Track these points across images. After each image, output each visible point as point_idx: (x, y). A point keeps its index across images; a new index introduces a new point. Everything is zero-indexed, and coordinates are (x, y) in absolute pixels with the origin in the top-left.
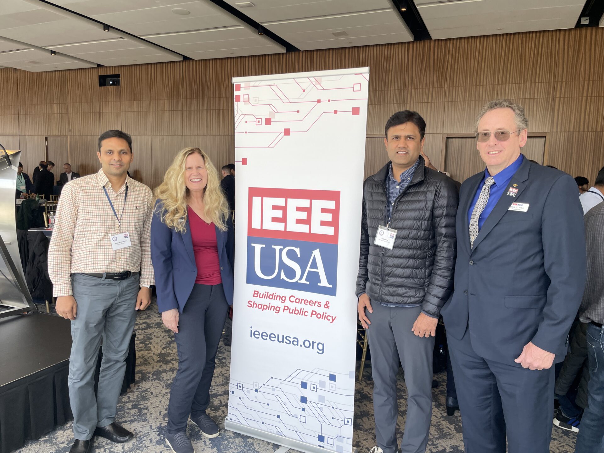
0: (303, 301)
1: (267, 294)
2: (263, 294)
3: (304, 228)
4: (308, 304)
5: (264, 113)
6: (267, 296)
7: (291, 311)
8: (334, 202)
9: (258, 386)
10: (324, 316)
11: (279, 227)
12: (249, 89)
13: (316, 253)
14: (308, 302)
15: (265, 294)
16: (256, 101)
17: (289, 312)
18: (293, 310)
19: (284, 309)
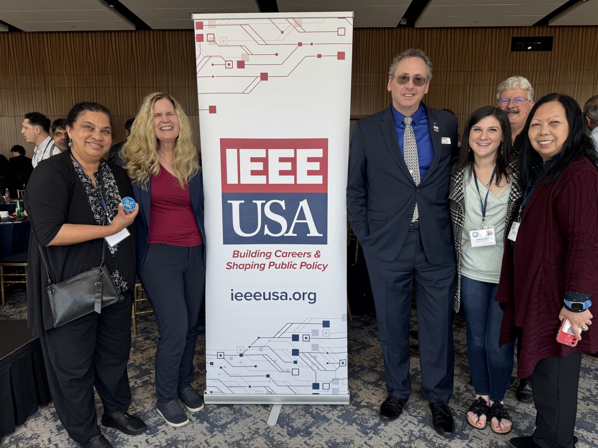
0: (291, 254)
1: (249, 252)
2: (245, 253)
3: (289, 180)
4: (297, 256)
5: (236, 55)
6: (249, 254)
7: (278, 266)
8: (321, 150)
9: (242, 350)
10: (315, 266)
11: (261, 180)
12: (215, 28)
13: (304, 204)
14: (296, 254)
15: (247, 253)
16: (224, 41)
17: (276, 268)
18: (280, 264)
19: (270, 265)
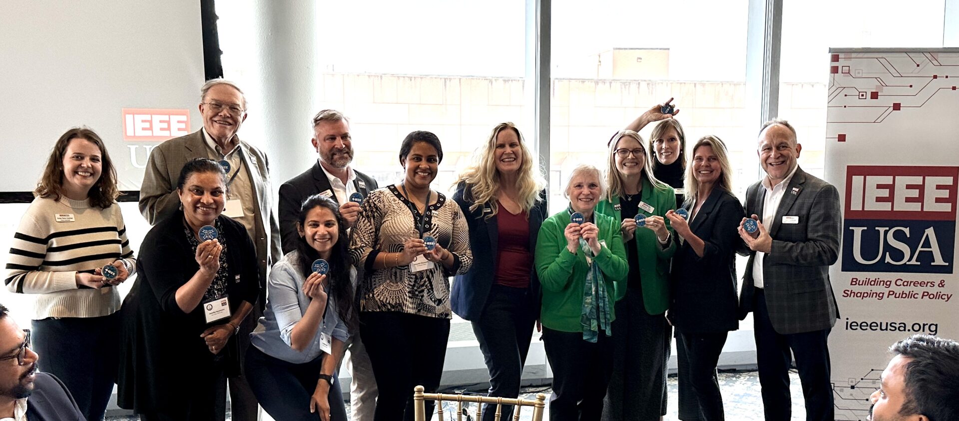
0: (912, 283)
1: (867, 280)
2: (863, 281)
3: (915, 207)
4: (919, 285)
5: (870, 86)
6: (868, 282)
7: (897, 296)
8: (952, 178)
9: (854, 382)
10: (938, 296)
11: (886, 207)
12: (851, 60)
13: (930, 232)
14: (918, 284)
15: (866, 281)
16: (859, 73)
17: (895, 297)
18: (900, 294)
19: (889, 294)
